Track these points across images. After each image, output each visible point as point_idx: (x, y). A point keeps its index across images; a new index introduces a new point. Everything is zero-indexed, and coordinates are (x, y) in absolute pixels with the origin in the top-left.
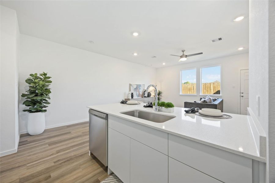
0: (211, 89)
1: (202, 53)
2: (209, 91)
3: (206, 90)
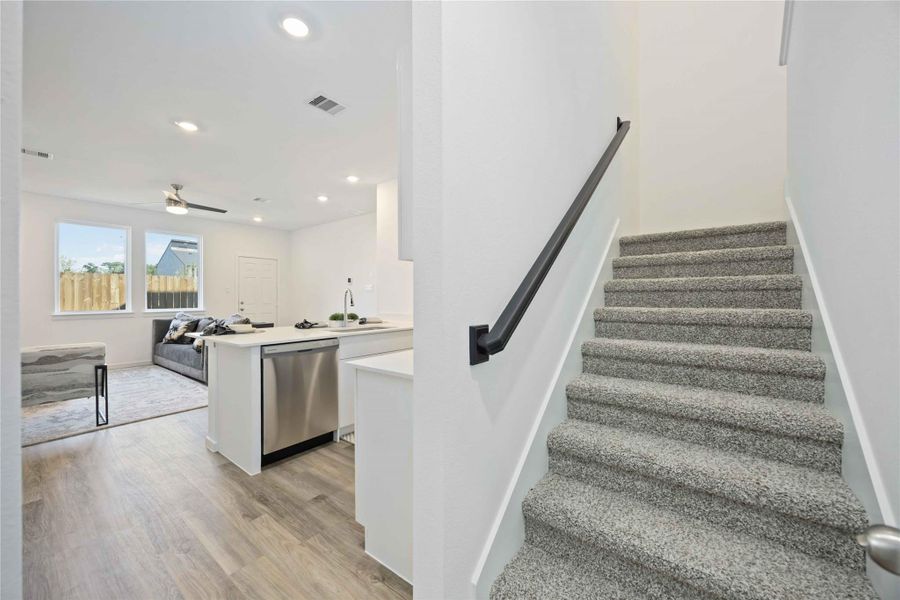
0: (112, 291)
1: (224, 212)
2: (104, 299)
3: (91, 296)
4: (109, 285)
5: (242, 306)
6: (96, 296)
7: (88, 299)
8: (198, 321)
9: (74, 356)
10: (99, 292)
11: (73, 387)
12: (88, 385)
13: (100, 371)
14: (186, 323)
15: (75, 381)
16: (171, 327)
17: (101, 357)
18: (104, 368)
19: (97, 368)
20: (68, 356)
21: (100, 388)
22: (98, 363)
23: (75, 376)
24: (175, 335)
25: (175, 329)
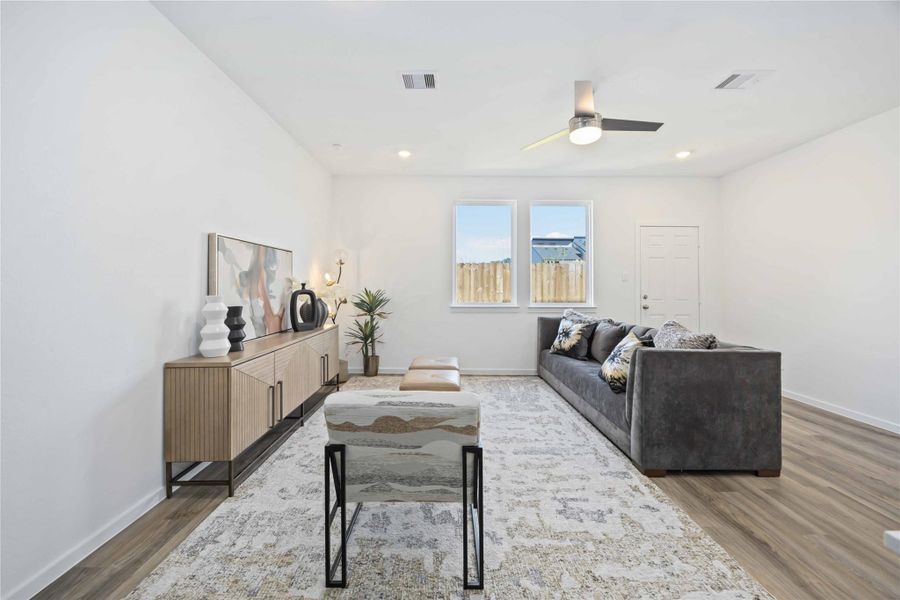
3: (483, 286)
4: (495, 275)
5: (645, 303)
6: (486, 286)
7: (480, 289)
8: (596, 324)
9: (428, 423)
10: (488, 283)
11: (429, 480)
12: (452, 483)
13: (470, 457)
14: (580, 326)
15: (431, 470)
16: (560, 331)
17: (472, 430)
18: (478, 452)
19: (466, 449)
20: (417, 419)
21: (469, 490)
22: (468, 440)
23: (431, 462)
24: (567, 344)
25: (566, 334)
